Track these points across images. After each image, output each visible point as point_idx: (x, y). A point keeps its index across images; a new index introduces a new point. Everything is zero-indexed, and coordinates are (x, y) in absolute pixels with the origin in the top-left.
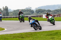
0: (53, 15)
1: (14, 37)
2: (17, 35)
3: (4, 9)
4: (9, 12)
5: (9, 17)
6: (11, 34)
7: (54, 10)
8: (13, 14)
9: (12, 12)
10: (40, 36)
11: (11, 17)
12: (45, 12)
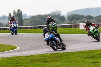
0: (97, 24)
1: (32, 61)
2: (37, 58)
3: (14, 13)
4: (23, 18)
5: (24, 28)
6: (27, 56)
7: (98, 15)
8: (31, 22)
9: (28, 19)
10: (74, 60)
11: (27, 28)
12: (83, 19)
